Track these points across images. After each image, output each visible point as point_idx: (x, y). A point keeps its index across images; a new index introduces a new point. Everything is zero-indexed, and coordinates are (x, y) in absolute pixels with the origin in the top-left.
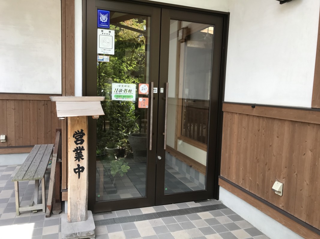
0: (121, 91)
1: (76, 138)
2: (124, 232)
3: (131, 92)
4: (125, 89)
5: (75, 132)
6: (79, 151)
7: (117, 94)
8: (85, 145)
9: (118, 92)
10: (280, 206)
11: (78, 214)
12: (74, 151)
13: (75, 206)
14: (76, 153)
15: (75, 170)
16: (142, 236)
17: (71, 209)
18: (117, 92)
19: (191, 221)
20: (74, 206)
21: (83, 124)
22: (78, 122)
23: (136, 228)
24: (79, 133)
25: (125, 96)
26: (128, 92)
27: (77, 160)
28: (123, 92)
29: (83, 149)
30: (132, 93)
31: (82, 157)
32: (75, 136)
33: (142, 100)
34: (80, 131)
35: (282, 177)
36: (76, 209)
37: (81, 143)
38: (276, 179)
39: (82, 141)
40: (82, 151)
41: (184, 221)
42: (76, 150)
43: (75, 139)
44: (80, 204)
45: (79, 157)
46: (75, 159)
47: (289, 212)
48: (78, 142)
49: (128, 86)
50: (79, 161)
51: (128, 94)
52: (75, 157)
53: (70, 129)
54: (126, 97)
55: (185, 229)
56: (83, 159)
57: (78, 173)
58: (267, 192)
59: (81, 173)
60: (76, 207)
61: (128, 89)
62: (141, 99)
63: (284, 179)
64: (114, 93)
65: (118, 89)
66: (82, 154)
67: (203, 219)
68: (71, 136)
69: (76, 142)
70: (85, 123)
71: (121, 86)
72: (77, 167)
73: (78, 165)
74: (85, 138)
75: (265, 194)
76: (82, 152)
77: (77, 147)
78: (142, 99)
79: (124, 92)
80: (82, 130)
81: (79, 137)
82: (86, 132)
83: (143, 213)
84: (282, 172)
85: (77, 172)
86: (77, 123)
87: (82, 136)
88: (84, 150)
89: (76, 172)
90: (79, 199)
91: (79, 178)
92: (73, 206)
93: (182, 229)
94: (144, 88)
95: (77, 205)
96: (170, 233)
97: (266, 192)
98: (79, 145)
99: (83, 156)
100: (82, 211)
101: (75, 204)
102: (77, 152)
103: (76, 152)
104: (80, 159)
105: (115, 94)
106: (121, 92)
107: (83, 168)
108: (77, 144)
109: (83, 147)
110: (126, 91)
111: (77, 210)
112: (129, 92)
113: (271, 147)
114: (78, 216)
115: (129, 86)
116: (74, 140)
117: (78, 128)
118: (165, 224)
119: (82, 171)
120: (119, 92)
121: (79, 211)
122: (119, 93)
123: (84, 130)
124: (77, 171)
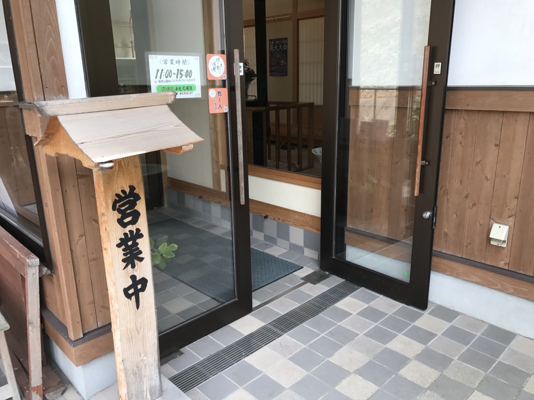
0: (169, 74)
1: (119, 211)
2: (245, 388)
3: (190, 77)
4: (178, 70)
5: (117, 195)
6: (130, 243)
7: (162, 84)
8: (142, 224)
9: (164, 78)
10: (501, 264)
11: (145, 389)
12: (119, 246)
13: (137, 373)
14: (123, 250)
15: (126, 291)
16: (287, 387)
17: (127, 383)
18: (160, 78)
19: (340, 324)
20: (135, 374)
21: (133, 170)
22: (119, 167)
23: (261, 372)
24: (127, 196)
25: (180, 88)
26: (184, 77)
27: (130, 266)
28: (174, 77)
29: (139, 235)
30: (192, 78)
31: (140, 256)
32: (117, 207)
33: (215, 95)
34: (127, 190)
35: (506, 214)
36: (138, 379)
37: (134, 222)
38: (493, 219)
39: (136, 216)
40: (138, 241)
41: (329, 329)
42: (123, 242)
43: (119, 213)
44: (145, 365)
45: (132, 256)
46: (124, 264)
47: (521, 272)
48: (126, 220)
49: (184, 62)
50: (133, 266)
51: (185, 82)
52: (124, 261)
53: (102, 189)
54: (182, 89)
55: (345, 343)
56: (141, 259)
57: (133, 298)
58: (470, 244)
59: (140, 294)
60: (137, 375)
61: (185, 68)
62: (212, 93)
63: (511, 219)
64: (156, 82)
65: (162, 70)
66: (139, 249)
67: (354, 313)
68: (107, 207)
69: (121, 222)
70: (136, 167)
71: (169, 62)
72: (131, 283)
73: (133, 277)
74: (141, 207)
75: (465, 248)
76: (138, 244)
77: (125, 234)
78: (214, 92)
79: (177, 77)
80: (132, 188)
81: (126, 206)
82: (140, 191)
83: (246, 335)
84: (507, 206)
85: (132, 294)
86: (119, 171)
87: (133, 204)
88: (141, 236)
89: (129, 296)
90: (142, 355)
91: (138, 307)
92: (131, 376)
93: (341, 347)
94: (217, 65)
95: (141, 369)
96: (328, 361)
97: (465, 244)
98: (130, 227)
99: (141, 252)
100: (151, 378)
101: (136, 369)
102: (126, 245)
103: (123, 247)
104: (136, 261)
105: (158, 84)
106: (170, 77)
107: (144, 281)
108: (124, 225)
109: (138, 230)
110: (179, 76)
111: (141, 380)
112: (186, 77)
113: (479, 165)
114: (145, 392)
115: (186, 60)
116: (117, 215)
117: (122, 185)
118: (304, 346)
119: (143, 289)
120: (167, 77)
121: (145, 382)
122: (167, 81)
123: (136, 186)
124: (131, 291)
